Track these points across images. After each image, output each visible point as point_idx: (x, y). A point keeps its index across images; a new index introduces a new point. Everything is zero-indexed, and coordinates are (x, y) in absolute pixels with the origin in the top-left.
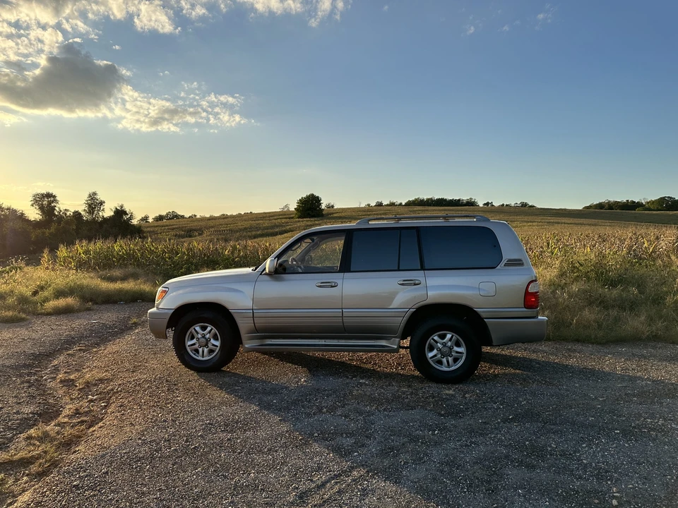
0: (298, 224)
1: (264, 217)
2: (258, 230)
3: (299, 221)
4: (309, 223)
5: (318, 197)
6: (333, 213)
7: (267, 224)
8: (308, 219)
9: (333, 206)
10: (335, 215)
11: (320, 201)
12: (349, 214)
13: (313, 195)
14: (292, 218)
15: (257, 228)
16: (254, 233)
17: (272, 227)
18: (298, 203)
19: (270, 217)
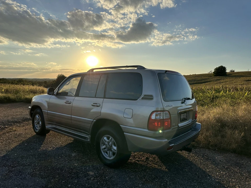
0: (213, 79)
1: (199, 76)
2: (195, 81)
3: (214, 78)
4: (219, 78)
5: (224, 67)
6: (232, 74)
7: (199, 79)
8: (219, 77)
9: (234, 71)
10: (232, 75)
11: (225, 69)
12: (240, 74)
13: (222, 66)
14: (212, 76)
15: (195, 80)
16: (193, 82)
17: (201, 80)
18: (215, 70)
19: (201, 76)
